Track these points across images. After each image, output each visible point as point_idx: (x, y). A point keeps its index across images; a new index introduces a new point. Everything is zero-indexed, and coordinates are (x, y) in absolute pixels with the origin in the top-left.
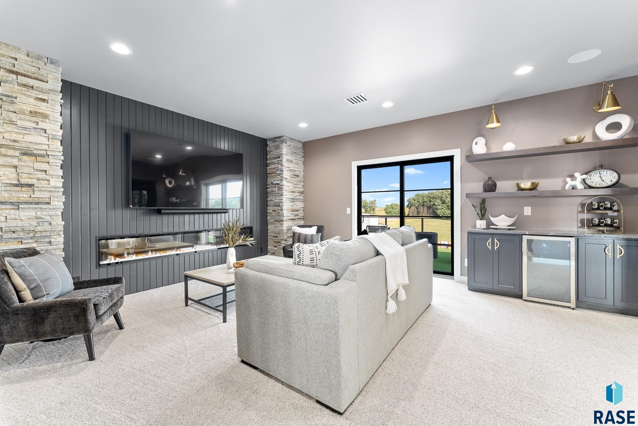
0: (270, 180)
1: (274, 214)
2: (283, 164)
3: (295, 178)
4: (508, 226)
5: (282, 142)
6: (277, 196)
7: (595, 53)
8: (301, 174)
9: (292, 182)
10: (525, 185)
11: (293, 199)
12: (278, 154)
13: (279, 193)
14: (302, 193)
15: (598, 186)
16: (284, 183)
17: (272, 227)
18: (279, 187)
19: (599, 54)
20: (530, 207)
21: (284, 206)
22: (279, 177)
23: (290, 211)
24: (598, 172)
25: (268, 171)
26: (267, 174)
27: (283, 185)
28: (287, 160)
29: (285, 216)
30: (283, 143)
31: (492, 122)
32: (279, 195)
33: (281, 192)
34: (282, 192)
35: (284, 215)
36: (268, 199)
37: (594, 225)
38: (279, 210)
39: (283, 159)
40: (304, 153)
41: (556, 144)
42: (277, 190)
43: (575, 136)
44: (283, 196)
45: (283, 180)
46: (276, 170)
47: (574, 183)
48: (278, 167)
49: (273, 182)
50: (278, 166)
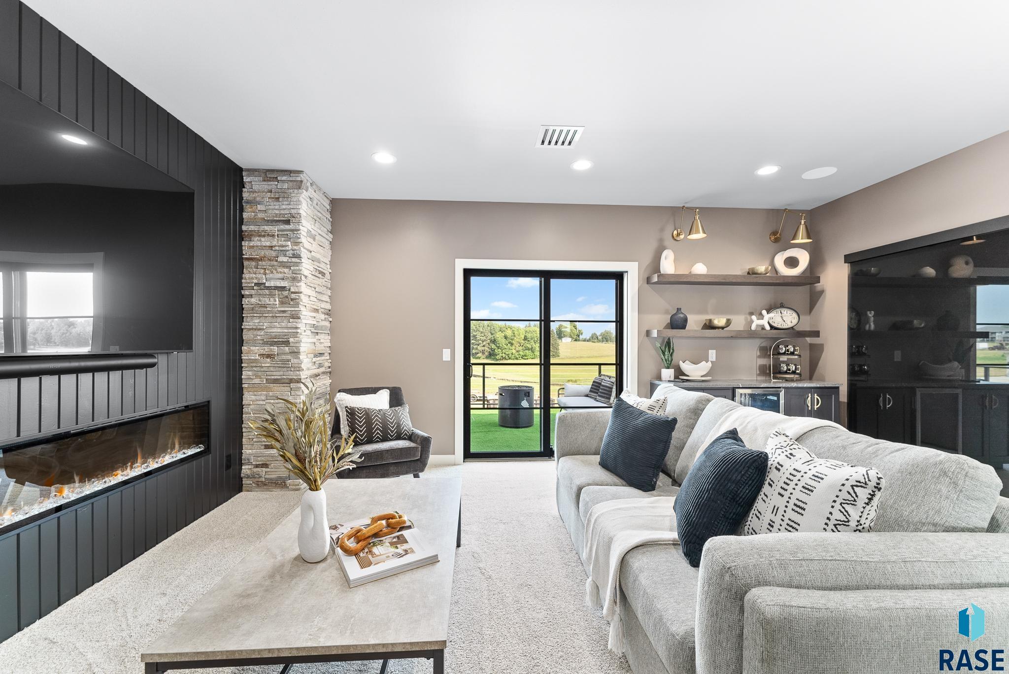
0: (249, 277)
1: (268, 365)
2: (300, 240)
3: (319, 278)
4: (702, 376)
5: (299, 185)
6: (279, 320)
7: (830, 171)
8: (327, 269)
9: (316, 286)
10: (719, 322)
11: (316, 327)
12: (282, 212)
13: (284, 312)
14: (328, 313)
15: (779, 326)
16: (303, 287)
17: (258, 398)
18: (287, 297)
19: (834, 172)
20: (715, 351)
21: (302, 345)
22: (286, 270)
23: (312, 356)
24: (779, 310)
25: (247, 253)
26: (241, 260)
27: (301, 293)
28: (309, 231)
29: (304, 368)
30: (300, 188)
31: (697, 232)
32: (285, 315)
33: (293, 309)
34: (296, 309)
35: (303, 366)
36: (245, 325)
37: (782, 371)
38: (285, 354)
39: (301, 227)
40: (332, 224)
41: (739, 273)
42: (277, 302)
43: (763, 266)
44: (299, 318)
45: (300, 281)
46: (274, 254)
47: (761, 322)
48: (283, 246)
49: (264, 281)
50: (284, 243)
